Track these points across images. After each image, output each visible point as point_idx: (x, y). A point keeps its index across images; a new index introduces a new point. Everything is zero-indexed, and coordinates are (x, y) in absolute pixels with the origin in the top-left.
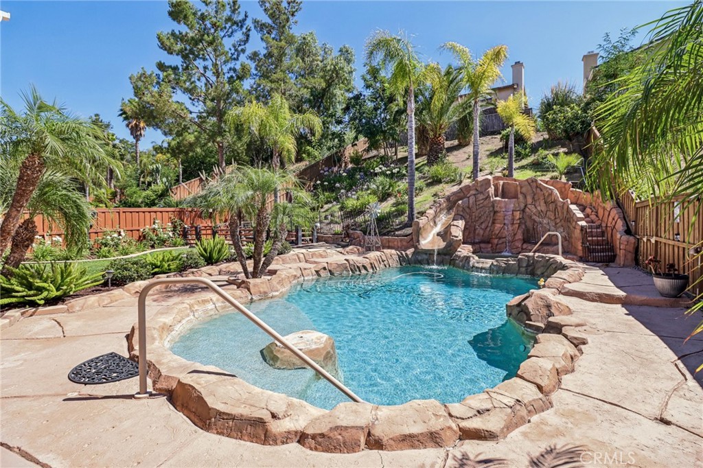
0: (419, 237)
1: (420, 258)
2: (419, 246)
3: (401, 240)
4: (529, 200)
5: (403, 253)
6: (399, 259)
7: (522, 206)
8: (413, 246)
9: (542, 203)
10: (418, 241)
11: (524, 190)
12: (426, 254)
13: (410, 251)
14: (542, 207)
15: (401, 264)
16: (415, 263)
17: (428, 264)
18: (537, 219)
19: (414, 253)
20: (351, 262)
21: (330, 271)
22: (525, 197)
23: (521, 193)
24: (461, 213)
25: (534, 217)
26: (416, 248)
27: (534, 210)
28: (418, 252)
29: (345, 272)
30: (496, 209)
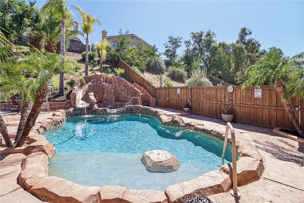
0: (75, 102)
1: (77, 113)
2: (76, 106)
3: (60, 104)
4: (117, 85)
5: (68, 110)
6: (66, 114)
7: (114, 87)
8: (72, 107)
9: (123, 86)
10: (75, 104)
11: (115, 81)
12: (80, 110)
13: (71, 109)
14: (122, 88)
15: (67, 117)
16: (75, 116)
17: (81, 115)
18: (120, 92)
19: (73, 110)
20: (54, 120)
21: (44, 128)
22: (116, 83)
23: (114, 82)
24: (91, 89)
25: (119, 91)
26: (75, 107)
27: (119, 89)
28: (76, 109)
29: (52, 127)
30: (104, 88)
